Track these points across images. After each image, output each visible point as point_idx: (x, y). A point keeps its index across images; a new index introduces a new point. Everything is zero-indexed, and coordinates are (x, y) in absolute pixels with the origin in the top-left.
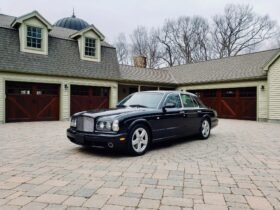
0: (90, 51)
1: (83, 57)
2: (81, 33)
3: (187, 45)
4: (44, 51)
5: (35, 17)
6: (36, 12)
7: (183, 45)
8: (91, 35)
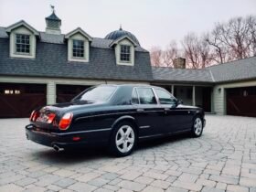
0: (125, 57)
1: (119, 62)
2: (116, 42)
3: (240, 45)
4: (86, 59)
5: (79, 33)
6: (79, 28)
7: (236, 45)
8: (126, 43)
